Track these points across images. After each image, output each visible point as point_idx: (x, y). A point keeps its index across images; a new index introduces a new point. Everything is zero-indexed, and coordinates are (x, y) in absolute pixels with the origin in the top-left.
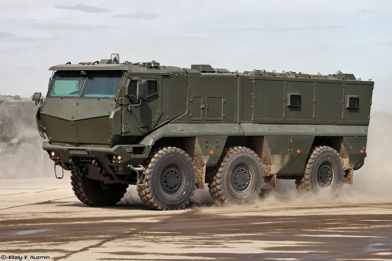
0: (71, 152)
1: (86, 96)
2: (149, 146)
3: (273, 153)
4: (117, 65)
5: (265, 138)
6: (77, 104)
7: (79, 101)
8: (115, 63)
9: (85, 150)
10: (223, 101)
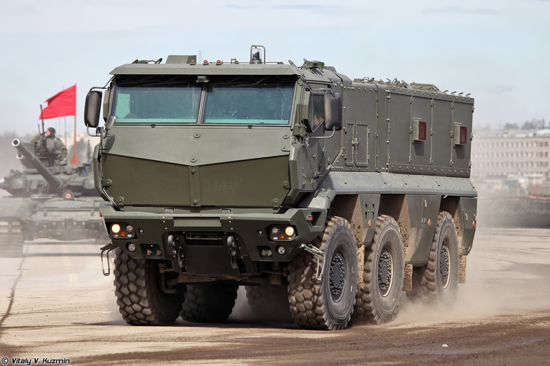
0: (177, 224)
1: (207, 121)
2: (324, 210)
3: (412, 226)
4: (259, 66)
5: (405, 198)
6: (197, 137)
7: (199, 130)
8: (256, 61)
9: (218, 218)
10: (368, 131)
